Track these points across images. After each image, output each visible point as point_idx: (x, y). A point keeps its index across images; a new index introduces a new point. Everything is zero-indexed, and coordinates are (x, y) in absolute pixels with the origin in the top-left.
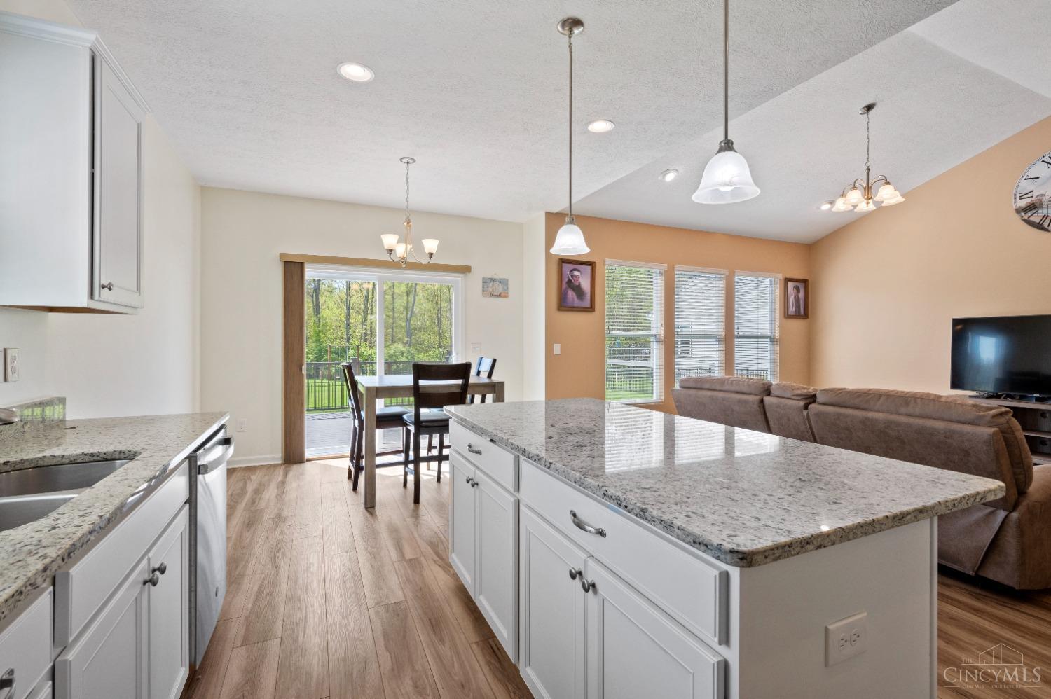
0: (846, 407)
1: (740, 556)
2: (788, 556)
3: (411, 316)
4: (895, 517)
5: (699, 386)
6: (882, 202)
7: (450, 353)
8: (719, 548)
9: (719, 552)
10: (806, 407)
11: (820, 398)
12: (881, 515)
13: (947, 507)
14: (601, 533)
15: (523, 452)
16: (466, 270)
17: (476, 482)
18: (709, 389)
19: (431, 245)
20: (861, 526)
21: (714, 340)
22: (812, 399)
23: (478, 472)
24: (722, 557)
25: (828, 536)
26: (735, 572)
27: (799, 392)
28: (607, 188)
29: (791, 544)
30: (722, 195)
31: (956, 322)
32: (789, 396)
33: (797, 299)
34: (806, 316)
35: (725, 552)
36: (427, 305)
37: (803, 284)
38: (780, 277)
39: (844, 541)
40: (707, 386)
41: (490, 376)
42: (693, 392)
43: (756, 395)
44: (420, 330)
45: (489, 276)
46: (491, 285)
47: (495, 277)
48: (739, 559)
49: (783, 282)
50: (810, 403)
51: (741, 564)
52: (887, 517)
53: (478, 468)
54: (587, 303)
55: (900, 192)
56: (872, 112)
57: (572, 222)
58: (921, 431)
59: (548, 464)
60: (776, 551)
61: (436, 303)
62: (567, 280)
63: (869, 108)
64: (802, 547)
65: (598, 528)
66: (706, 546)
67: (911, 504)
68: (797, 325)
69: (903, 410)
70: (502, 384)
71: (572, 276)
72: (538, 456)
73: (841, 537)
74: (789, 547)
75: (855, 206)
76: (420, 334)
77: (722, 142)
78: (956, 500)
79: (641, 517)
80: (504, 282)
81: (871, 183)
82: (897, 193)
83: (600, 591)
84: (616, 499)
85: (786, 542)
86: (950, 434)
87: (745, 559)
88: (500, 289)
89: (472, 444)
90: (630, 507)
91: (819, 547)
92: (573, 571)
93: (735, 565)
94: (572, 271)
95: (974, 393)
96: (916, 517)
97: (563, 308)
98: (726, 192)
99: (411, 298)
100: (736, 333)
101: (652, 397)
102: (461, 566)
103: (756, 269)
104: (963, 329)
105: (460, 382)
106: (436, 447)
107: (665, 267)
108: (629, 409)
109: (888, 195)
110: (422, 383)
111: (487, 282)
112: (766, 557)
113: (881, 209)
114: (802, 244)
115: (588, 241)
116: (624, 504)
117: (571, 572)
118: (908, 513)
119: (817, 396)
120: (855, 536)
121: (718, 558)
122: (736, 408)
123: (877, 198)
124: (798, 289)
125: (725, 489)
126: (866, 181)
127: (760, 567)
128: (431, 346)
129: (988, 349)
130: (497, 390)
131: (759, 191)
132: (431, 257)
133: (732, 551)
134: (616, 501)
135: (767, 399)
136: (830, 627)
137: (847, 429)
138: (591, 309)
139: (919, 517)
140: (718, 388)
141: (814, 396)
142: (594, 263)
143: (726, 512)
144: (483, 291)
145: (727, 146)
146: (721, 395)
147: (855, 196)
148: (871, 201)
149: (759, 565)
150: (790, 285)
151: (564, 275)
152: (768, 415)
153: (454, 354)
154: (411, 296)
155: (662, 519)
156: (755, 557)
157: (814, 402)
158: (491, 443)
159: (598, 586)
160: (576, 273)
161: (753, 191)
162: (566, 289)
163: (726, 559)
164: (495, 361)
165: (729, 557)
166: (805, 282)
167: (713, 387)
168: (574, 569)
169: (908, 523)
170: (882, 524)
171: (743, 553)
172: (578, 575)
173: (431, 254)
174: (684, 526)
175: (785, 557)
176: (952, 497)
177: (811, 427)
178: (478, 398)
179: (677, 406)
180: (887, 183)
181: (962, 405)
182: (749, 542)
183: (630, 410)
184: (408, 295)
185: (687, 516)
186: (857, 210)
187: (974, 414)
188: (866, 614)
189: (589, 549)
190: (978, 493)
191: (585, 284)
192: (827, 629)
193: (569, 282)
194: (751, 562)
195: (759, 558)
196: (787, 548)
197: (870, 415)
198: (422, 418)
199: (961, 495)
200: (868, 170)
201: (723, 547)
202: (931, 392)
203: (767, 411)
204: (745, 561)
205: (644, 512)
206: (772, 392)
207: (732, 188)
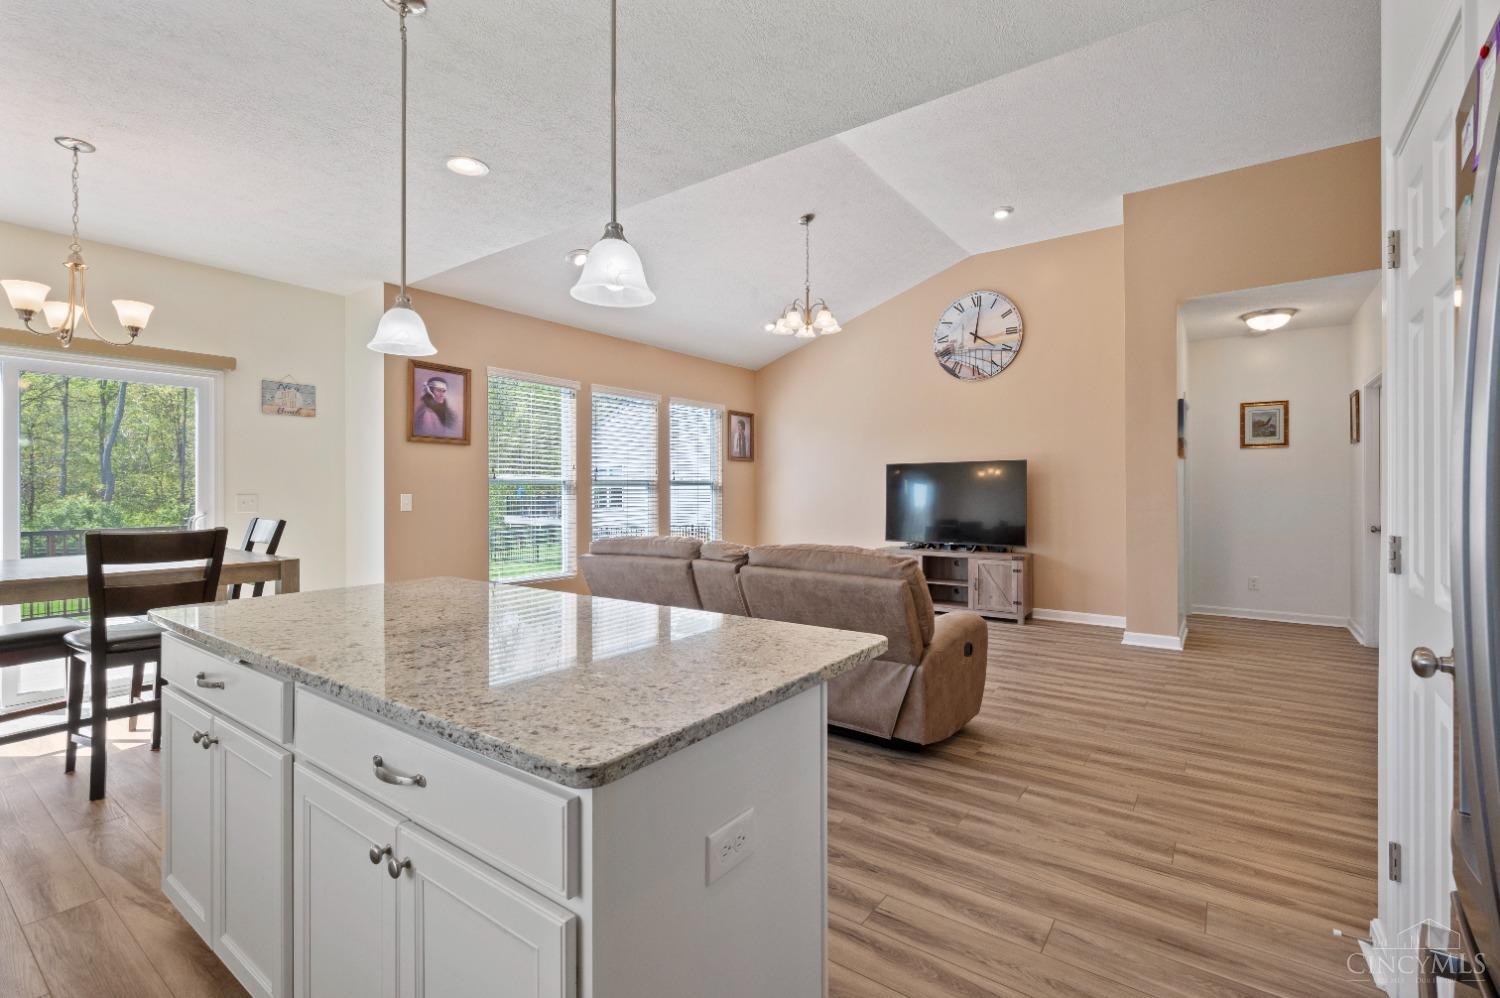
0: (778, 567)
1: (589, 774)
2: (653, 761)
3: (113, 442)
4: (779, 691)
5: (616, 550)
6: (821, 330)
7: (191, 512)
8: (564, 768)
9: (564, 774)
10: (737, 570)
11: (752, 559)
12: (763, 692)
13: (832, 671)
14: (419, 782)
15: (296, 674)
16: (226, 364)
17: (212, 738)
18: (628, 554)
19: (133, 312)
20: (741, 707)
21: (644, 488)
22: (744, 559)
23: (218, 721)
24: (568, 780)
25: (703, 726)
26: (587, 796)
27: (730, 552)
28: (482, 261)
29: (657, 744)
30: (612, 295)
31: (891, 469)
32: (719, 558)
33: (742, 437)
34: (751, 458)
35: (571, 773)
36: (152, 423)
37: (749, 419)
38: (723, 408)
39: (723, 729)
40: (626, 550)
41: (272, 550)
42: (608, 559)
43: (684, 558)
44: (136, 469)
45: (276, 377)
46: (278, 394)
47: (287, 381)
48: (588, 777)
49: (726, 415)
50: (742, 565)
51: (591, 782)
52: (771, 692)
53: (219, 713)
54: (456, 431)
55: (838, 321)
56: (811, 223)
57: (406, 305)
58: (845, 590)
59: (336, 690)
60: (637, 757)
61: (175, 420)
62: (423, 394)
63: (809, 218)
64: (671, 746)
65: (414, 774)
66: (549, 769)
67: (799, 673)
68: (742, 469)
69: (830, 567)
70: (294, 564)
71: (432, 389)
72: (320, 678)
73: (719, 724)
74: (654, 749)
75: (796, 331)
76: (137, 477)
77: (608, 225)
78: (841, 662)
79: (470, 747)
80: (309, 391)
81: (811, 305)
82: (834, 321)
83: (418, 871)
84: (438, 726)
85: (650, 743)
86: (868, 590)
87: (596, 776)
88: (300, 400)
89: (207, 670)
90: (456, 735)
91: (692, 741)
92: (376, 851)
93: (584, 786)
94: (431, 380)
95: (903, 544)
96: (801, 688)
97: (414, 439)
98: (619, 292)
99: (112, 409)
100: (672, 479)
101: (560, 568)
102: (185, 895)
103: (696, 398)
104: (897, 476)
105: (202, 563)
106: (149, 688)
107: (578, 386)
108: (515, 590)
109: (826, 322)
110: (108, 569)
111: (269, 389)
112: (623, 768)
113: (821, 340)
114: (748, 370)
115: (434, 338)
116: (447, 731)
117: (372, 852)
118: (793, 684)
119: (750, 556)
120: (735, 721)
121: (563, 783)
122: (661, 577)
123: (815, 324)
124: (742, 424)
125: (599, 688)
126: (804, 300)
127: (615, 782)
128: (160, 500)
129: (920, 496)
130: (286, 574)
131: (654, 298)
132: (134, 336)
133: (580, 770)
134: (436, 730)
135: (696, 563)
136: (711, 836)
137: (779, 593)
138: (465, 440)
139: (804, 687)
140: (640, 552)
141: (746, 557)
142: (470, 371)
143: (589, 717)
144: (263, 403)
145: (615, 231)
146: (642, 561)
147: (795, 319)
148: (810, 327)
149: (614, 780)
150: (735, 419)
151: (417, 387)
152: (698, 583)
153: (198, 513)
154: (114, 404)
155: (497, 743)
156: (607, 772)
157: (746, 563)
158: (243, 667)
159: (415, 864)
160: (439, 385)
161: (647, 297)
162: (421, 409)
163: (572, 781)
164: (282, 525)
165: (575, 778)
166: (750, 416)
167: (634, 551)
168: (377, 847)
169: (794, 695)
170: (765, 701)
171: (594, 769)
172: (384, 856)
173: (135, 331)
174: (524, 747)
175: (649, 763)
176: (838, 660)
177: (743, 596)
178: (247, 589)
179: (587, 580)
180: (825, 308)
181: (879, 557)
182: (603, 752)
183: (516, 593)
184: (104, 403)
185: (534, 733)
186: (798, 335)
187: (887, 567)
188: (751, 810)
189: (404, 810)
190: (862, 652)
191: (454, 401)
192: (707, 840)
193: (427, 397)
194: (603, 778)
195: (612, 771)
196: (651, 751)
197: (801, 575)
198: (110, 637)
199: (846, 656)
200: (808, 290)
201: (568, 766)
202: (856, 546)
203: (696, 577)
204: (595, 779)
205: (474, 739)
206: (703, 554)
207: (621, 288)
